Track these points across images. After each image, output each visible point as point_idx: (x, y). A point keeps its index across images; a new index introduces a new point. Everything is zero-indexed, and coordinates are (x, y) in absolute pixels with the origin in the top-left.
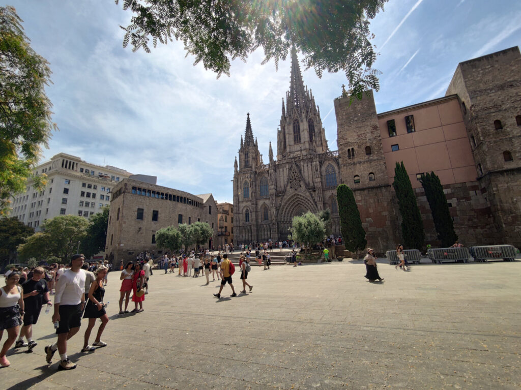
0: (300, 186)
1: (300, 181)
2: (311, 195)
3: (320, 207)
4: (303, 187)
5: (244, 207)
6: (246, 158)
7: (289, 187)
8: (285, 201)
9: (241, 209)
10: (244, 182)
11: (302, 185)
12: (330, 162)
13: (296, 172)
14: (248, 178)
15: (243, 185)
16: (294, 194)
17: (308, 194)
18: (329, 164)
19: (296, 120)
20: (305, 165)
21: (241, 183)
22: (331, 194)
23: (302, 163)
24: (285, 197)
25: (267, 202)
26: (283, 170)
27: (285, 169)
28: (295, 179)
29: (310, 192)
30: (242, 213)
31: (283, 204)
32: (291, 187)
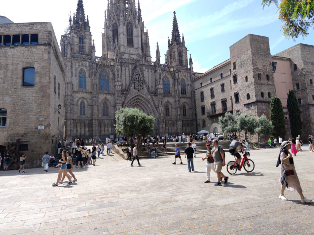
0: (143, 89)
1: (142, 84)
2: (152, 98)
3: (162, 110)
4: (146, 90)
5: (80, 99)
6: (80, 43)
7: (132, 87)
8: (128, 100)
9: (76, 100)
10: (79, 69)
11: (145, 88)
12: (167, 74)
13: (139, 75)
14: (86, 66)
15: (78, 72)
16: (137, 94)
17: (149, 97)
18: (165, 75)
19: (129, 23)
20: (147, 71)
21: (76, 70)
22: (167, 101)
23: (144, 68)
24: (129, 96)
25: (109, 97)
26: (125, 69)
27: (127, 68)
28: (138, 81)
29: (151, 96)
30: (77, 105)
31: (126, 102)
32: (134, 88)
